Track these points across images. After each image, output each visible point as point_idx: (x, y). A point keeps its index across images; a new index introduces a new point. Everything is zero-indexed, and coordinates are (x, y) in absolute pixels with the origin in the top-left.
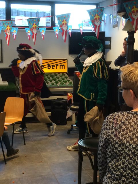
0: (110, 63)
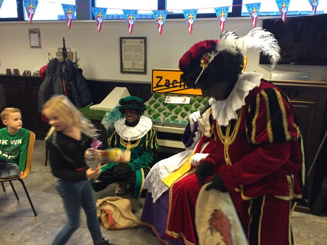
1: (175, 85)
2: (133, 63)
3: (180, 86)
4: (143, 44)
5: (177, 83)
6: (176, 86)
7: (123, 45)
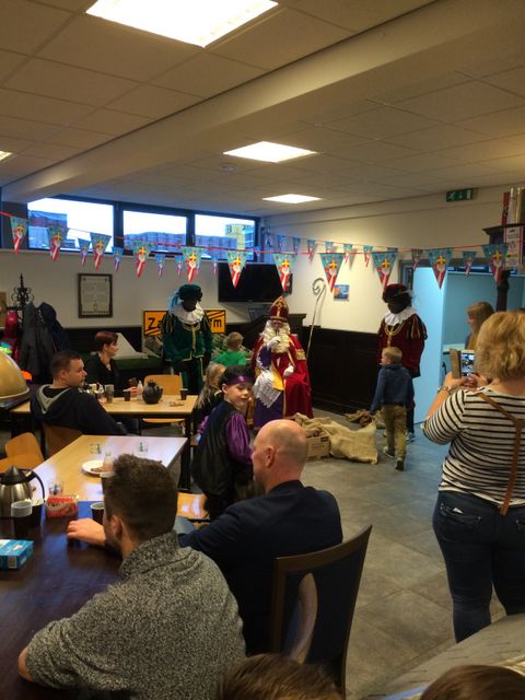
0: (304, 316)
2: (95, 305)
4: (108, 283)
7: (82, 282)
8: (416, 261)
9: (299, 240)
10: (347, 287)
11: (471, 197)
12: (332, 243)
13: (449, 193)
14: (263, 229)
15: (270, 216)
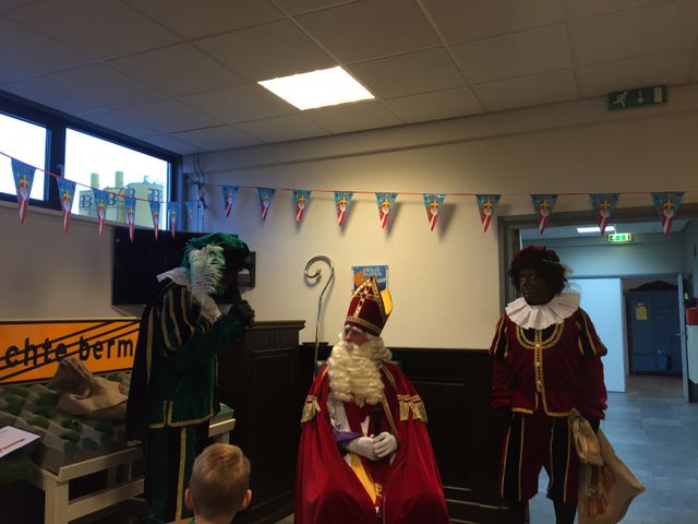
1: (12, 359)
3: (25, 361)
5: (18, 353)
6: (16, 363)
8: (545, 214)
9: (273, 191)
10: (383, 269)
11: (665, 100)
12: (351, 194)
13: (613, 96)
14: (186, 177)
15: (205, 153)
